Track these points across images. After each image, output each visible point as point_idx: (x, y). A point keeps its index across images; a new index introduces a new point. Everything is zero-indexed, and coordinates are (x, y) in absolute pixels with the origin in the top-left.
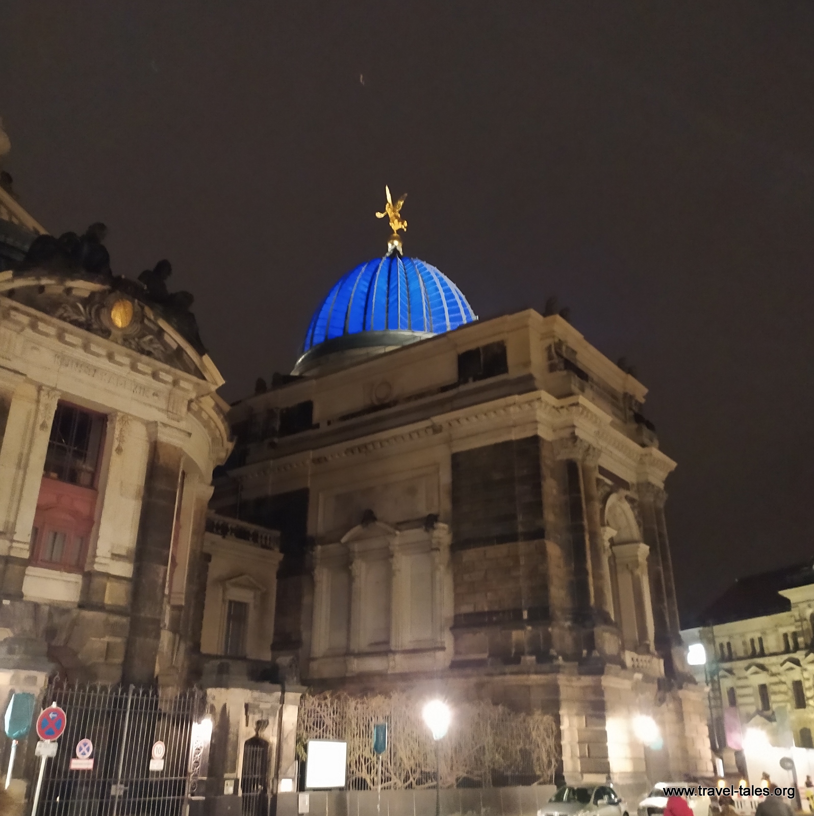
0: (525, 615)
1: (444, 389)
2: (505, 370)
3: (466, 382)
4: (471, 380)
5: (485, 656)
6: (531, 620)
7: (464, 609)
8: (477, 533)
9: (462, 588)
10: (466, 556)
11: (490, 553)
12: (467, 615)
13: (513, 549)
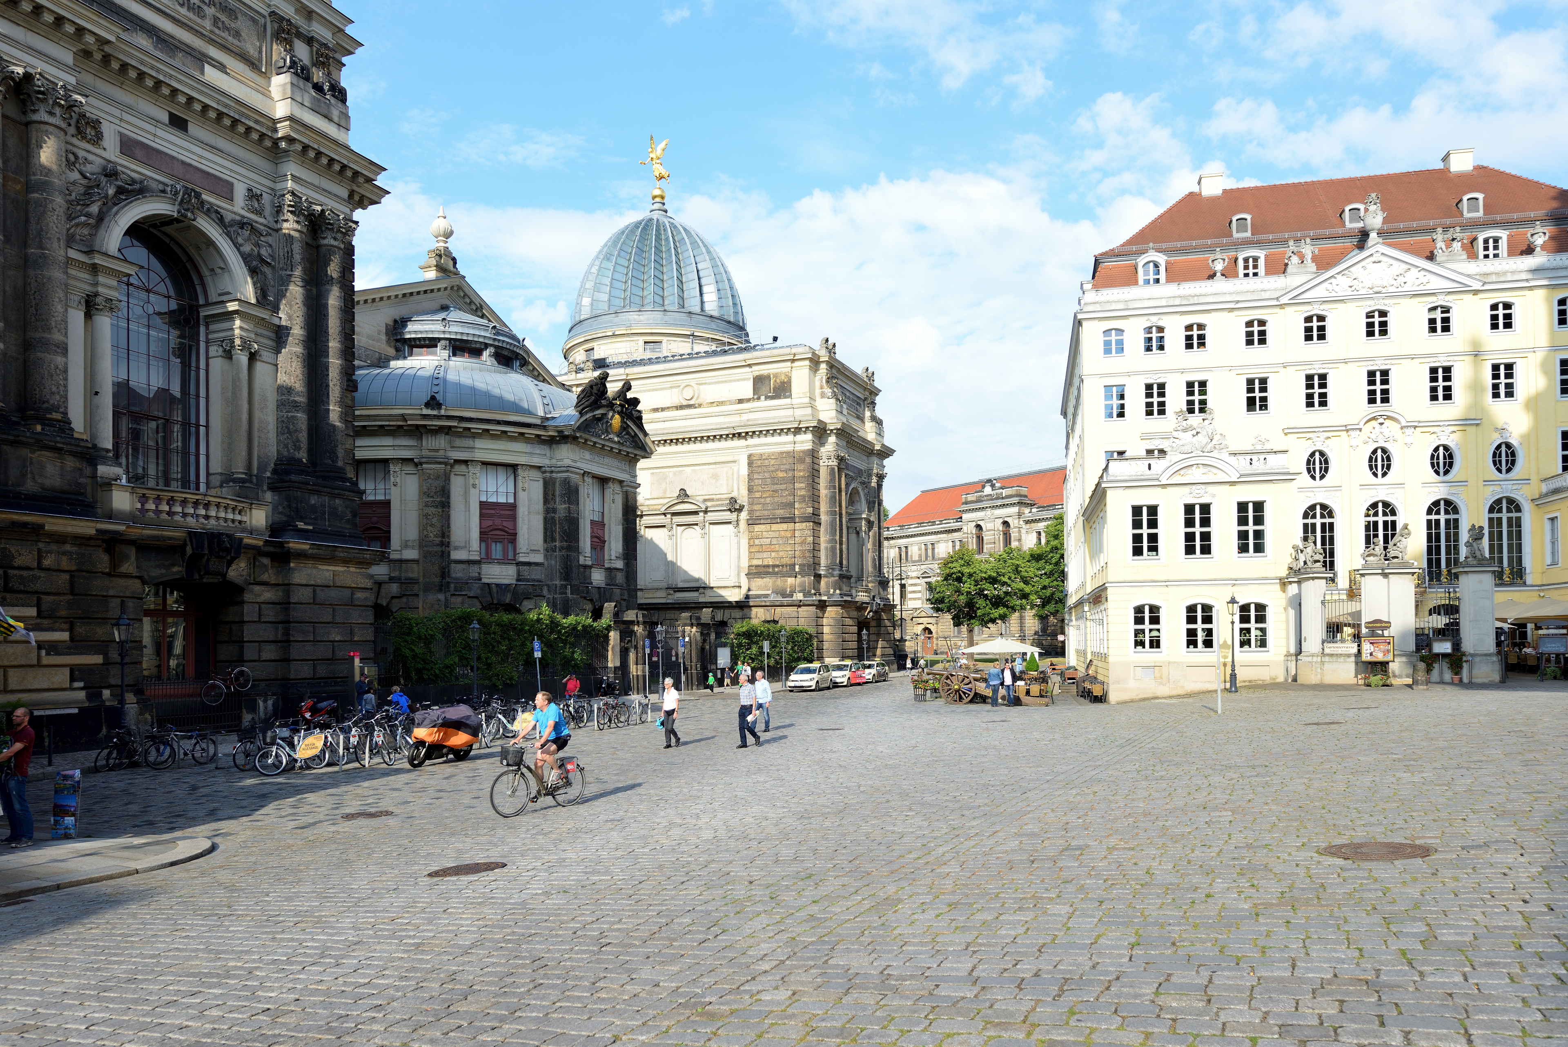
0: (797, 568)
1: (740, 401)
2: (790, 396)
3: (759, 398)
4: (763, 398)
5: (769, 592)
6: (802, 573)
7: (756, 562)
8: (766, 513)
9: (754, 549)
10: (757, 528)
11: (775, 527)
12: (757, 566)
13: (791, 526)
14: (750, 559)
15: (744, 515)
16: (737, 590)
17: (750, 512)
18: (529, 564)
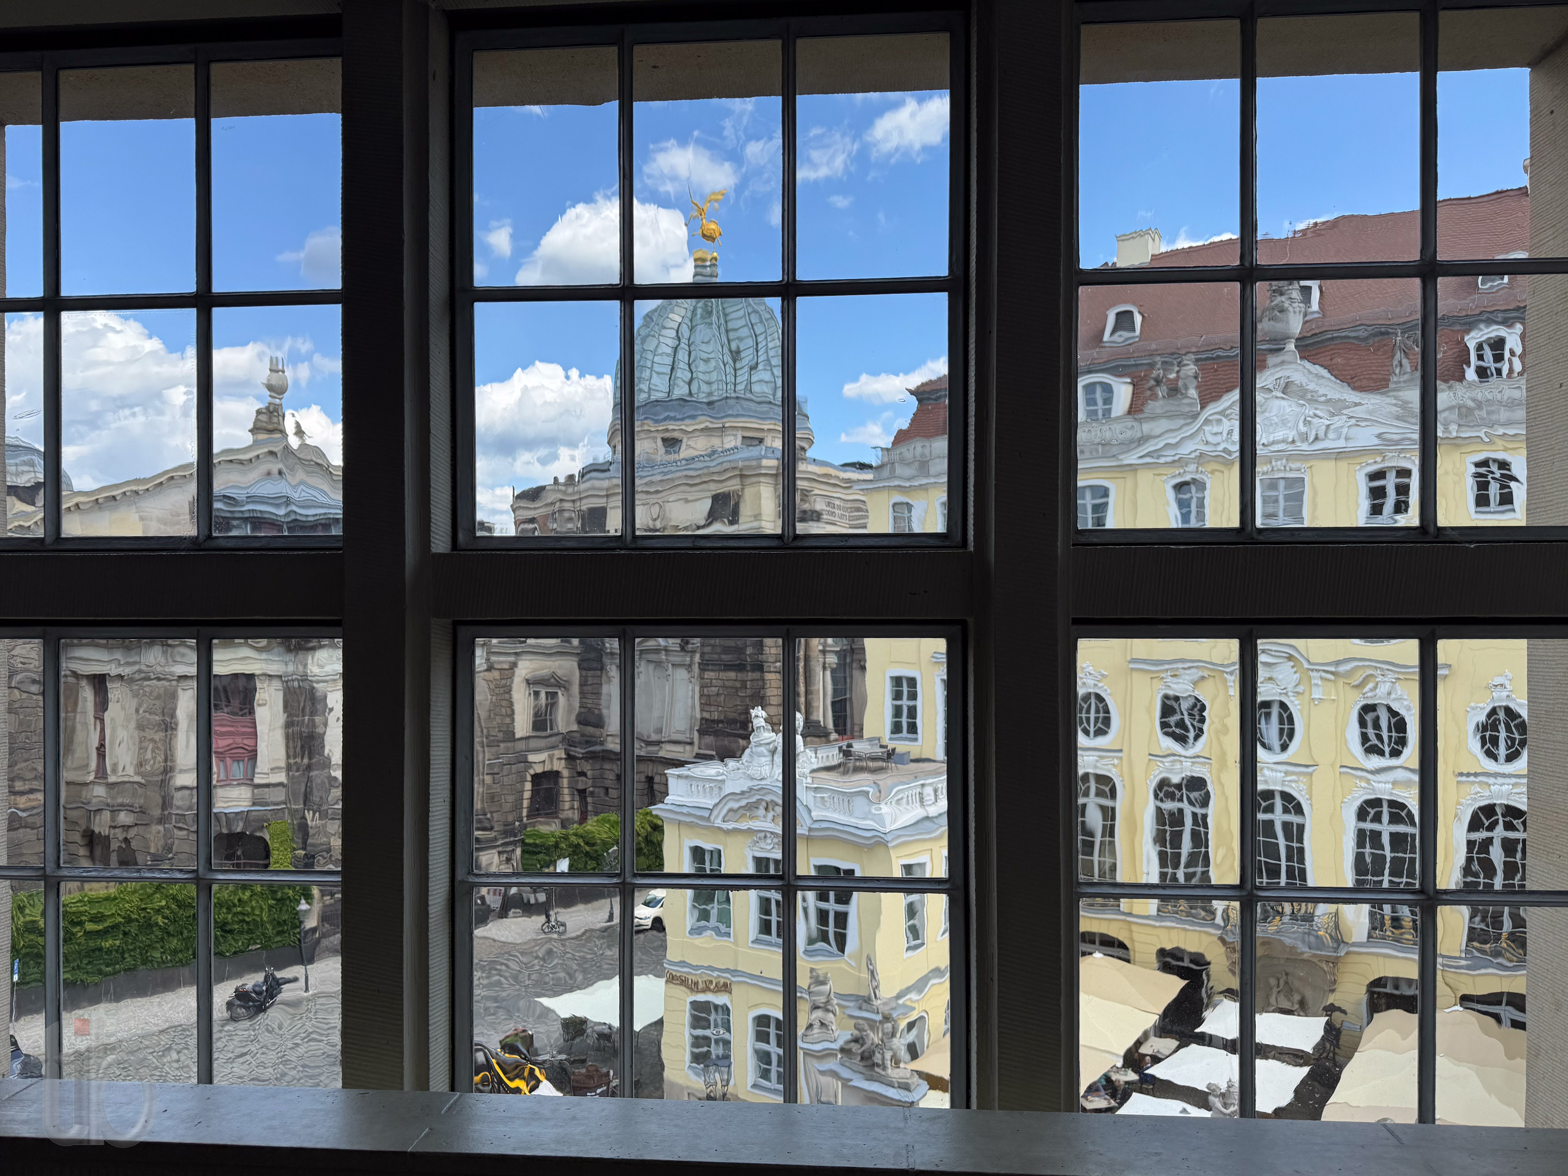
2: (739, 521)
7: (706, 715)
8: (716, 656)
9: (706, 701)
10: (709, 675)
11: (724, 675)
12: (707, 720)
13: (740, 676)
14: (702, 710)
15: (697, 658)
16: (688, 748)
17: (702, 654)
18: (267, 786)
